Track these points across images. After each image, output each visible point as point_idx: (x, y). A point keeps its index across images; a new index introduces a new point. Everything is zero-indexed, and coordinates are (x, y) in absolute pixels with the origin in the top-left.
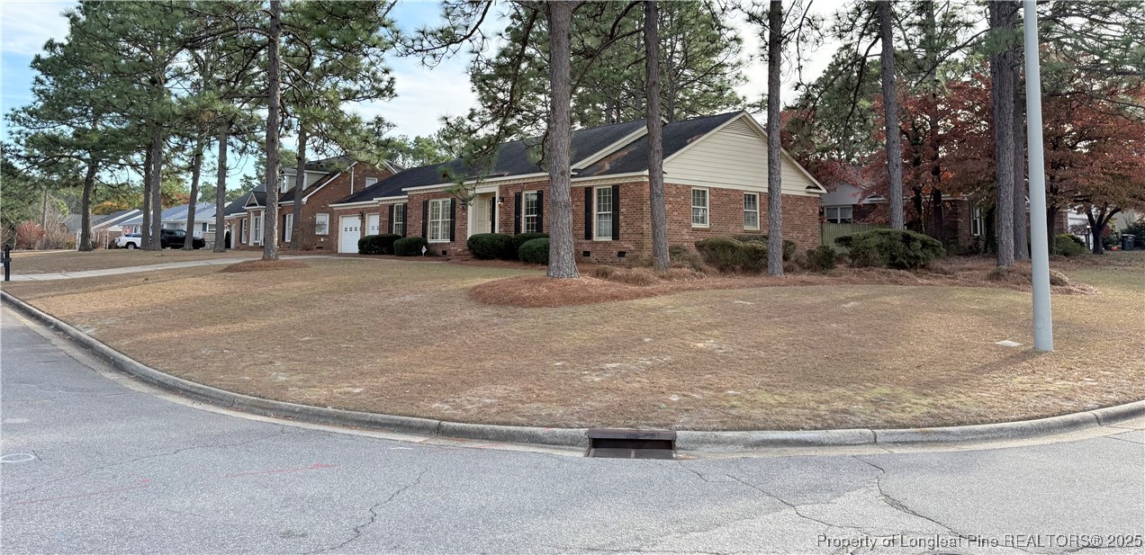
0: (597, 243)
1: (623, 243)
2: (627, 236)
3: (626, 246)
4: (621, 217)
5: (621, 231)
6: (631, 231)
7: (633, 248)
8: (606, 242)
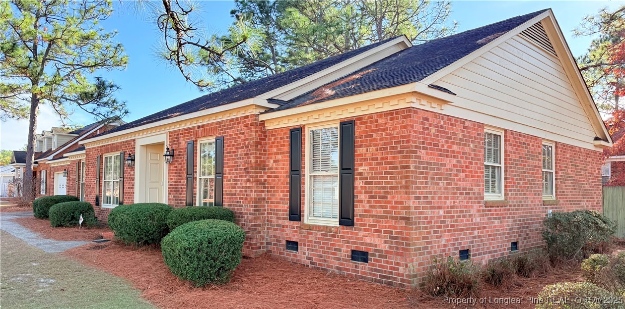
0: (311, 227)
1: (361, 234)
2: (371, 221)
3: (368, 240)
4: (359, 183)
5: (359, 210)
6: (380, 211)
7: (385, 247)
8: (327, 229)
